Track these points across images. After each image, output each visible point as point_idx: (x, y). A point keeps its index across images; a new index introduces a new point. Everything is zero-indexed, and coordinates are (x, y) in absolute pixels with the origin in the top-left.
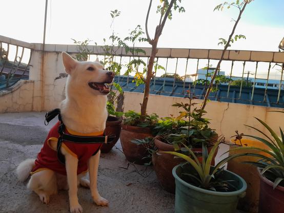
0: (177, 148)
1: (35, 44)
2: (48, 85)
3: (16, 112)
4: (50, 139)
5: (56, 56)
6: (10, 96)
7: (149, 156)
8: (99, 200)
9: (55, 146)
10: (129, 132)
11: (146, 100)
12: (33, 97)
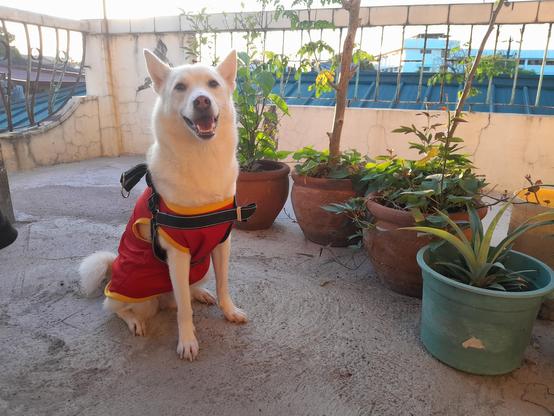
0: (419, 217)
1: (88, 22)
2: (126, 103)
3: (76, 161)
4: (137, 222)
5: (133, 42)
6: (58, 131)
7: (359, 233)
8: (231, 314)
9: (146, 233)
10: (309, 190)
11: (339, 124)
12: (100, 129)
